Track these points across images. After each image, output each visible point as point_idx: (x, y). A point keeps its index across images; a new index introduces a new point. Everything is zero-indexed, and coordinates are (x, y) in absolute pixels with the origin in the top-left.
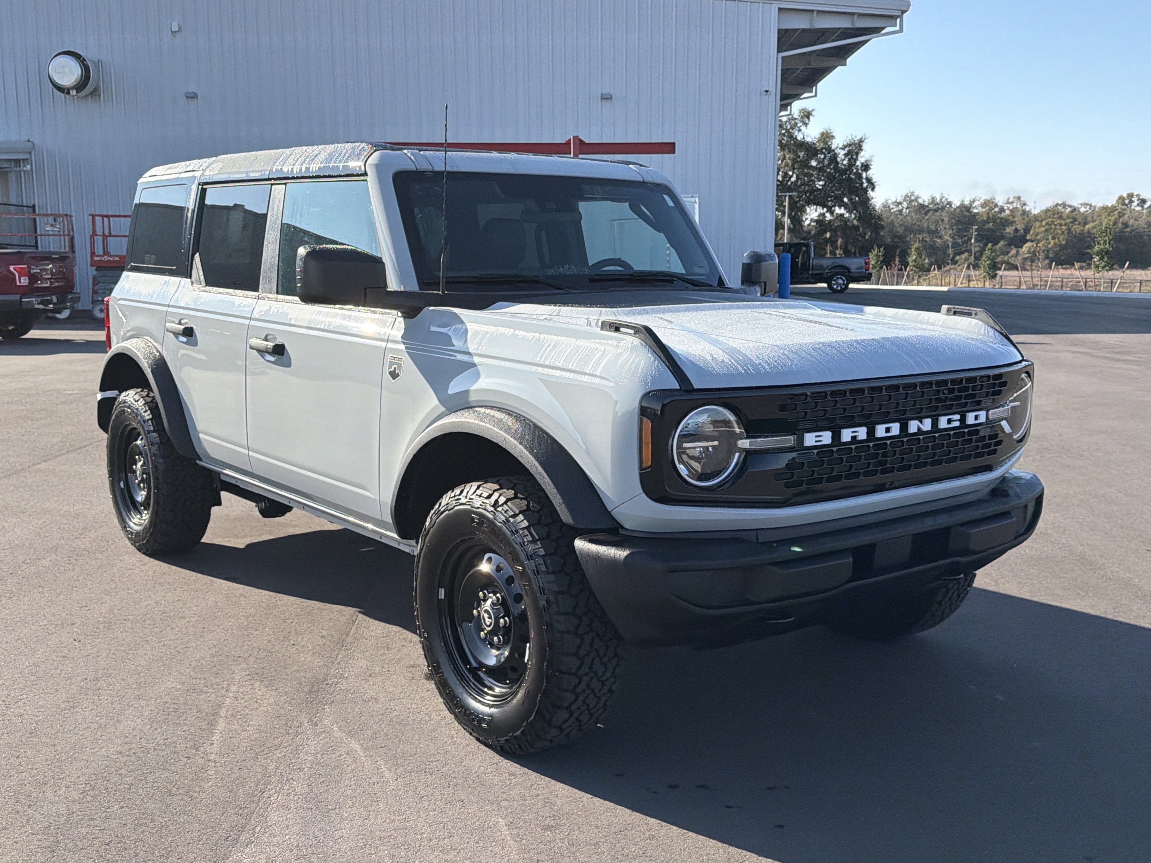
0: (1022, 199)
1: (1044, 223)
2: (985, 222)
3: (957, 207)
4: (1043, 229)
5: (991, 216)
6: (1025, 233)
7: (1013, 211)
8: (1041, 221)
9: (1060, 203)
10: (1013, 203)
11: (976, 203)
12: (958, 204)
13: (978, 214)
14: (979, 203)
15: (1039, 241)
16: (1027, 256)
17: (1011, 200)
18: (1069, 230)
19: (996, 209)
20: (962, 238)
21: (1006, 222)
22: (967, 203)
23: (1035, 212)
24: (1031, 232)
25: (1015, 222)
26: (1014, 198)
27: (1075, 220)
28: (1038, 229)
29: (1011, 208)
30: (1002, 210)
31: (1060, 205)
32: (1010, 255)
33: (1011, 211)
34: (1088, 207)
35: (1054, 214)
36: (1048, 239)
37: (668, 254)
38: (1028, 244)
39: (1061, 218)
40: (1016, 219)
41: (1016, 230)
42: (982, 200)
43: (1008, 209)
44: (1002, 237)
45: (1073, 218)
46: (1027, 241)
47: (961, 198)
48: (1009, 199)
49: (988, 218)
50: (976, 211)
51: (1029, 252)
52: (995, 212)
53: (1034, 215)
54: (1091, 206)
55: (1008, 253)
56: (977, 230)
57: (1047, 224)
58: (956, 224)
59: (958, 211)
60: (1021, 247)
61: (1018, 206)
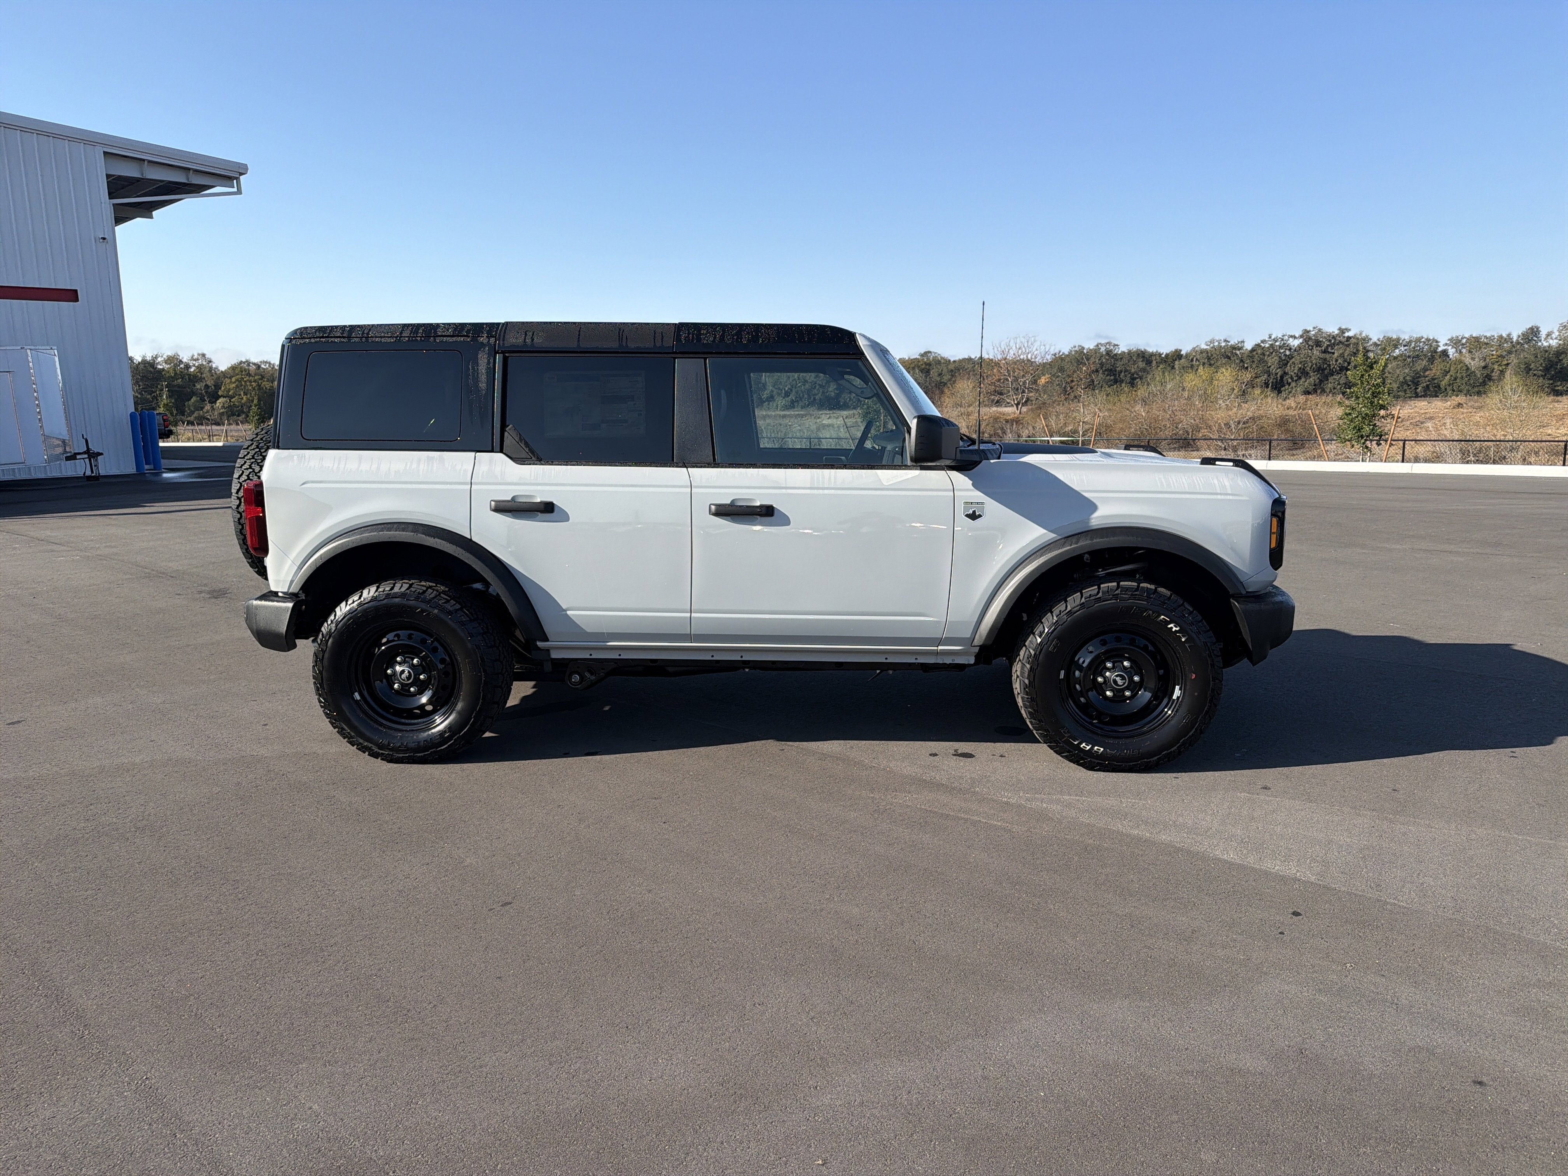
0: (207, 356)
1: (233, 380)
2: (174, 378)
3: (139, 363)
4: (234, 385)
5: (178, 372)
6: (215, 389)
7: (200, 368)
8: (231, 378)
9: (244, 360)
10: (198, 359)
11: (159, 359)
12: (140, 360)
13: (163, 370)
14: (162, 359)
15: (231, 397)
16: (221, 411)
17: (195, 357)
18: (259, 385)
19: (182, 366)
20: (151, 394)
21: (194, 379)
22: (149, 358)
23: (223, 368)
24: (223, 388)
25: (204, 378)
26: (199, 355)
27: (263, 377)
28: (229, 385)
29: (197, 364)
30: (188, 367)
31: (244, 363)
32: (205, 410)
33: (197, 367)
34: (267, 365)
35: (242, 372)
36: (240, 395)
37: (39, 412)
38: (221, 400)
39: (249, 375)
40: (204, 375)
41: (207, 386)
42: (165, 356)
43: (194, 365)
44: (193, 394)
45: (261, 375)
46: (218, 397)
47: (142, 353)
48: (193, 356)
49: (176, 374)
50: (159, 367)
51: (223, 407)
52: (181, 368)
53: (222, 372)
54: (270, 363)
55: (202, 408)
56: (167, 386)
57: (237, 380)
58: (142, 380)
59: (142, 366)
60: (215, 402)
61: (204, 363)
